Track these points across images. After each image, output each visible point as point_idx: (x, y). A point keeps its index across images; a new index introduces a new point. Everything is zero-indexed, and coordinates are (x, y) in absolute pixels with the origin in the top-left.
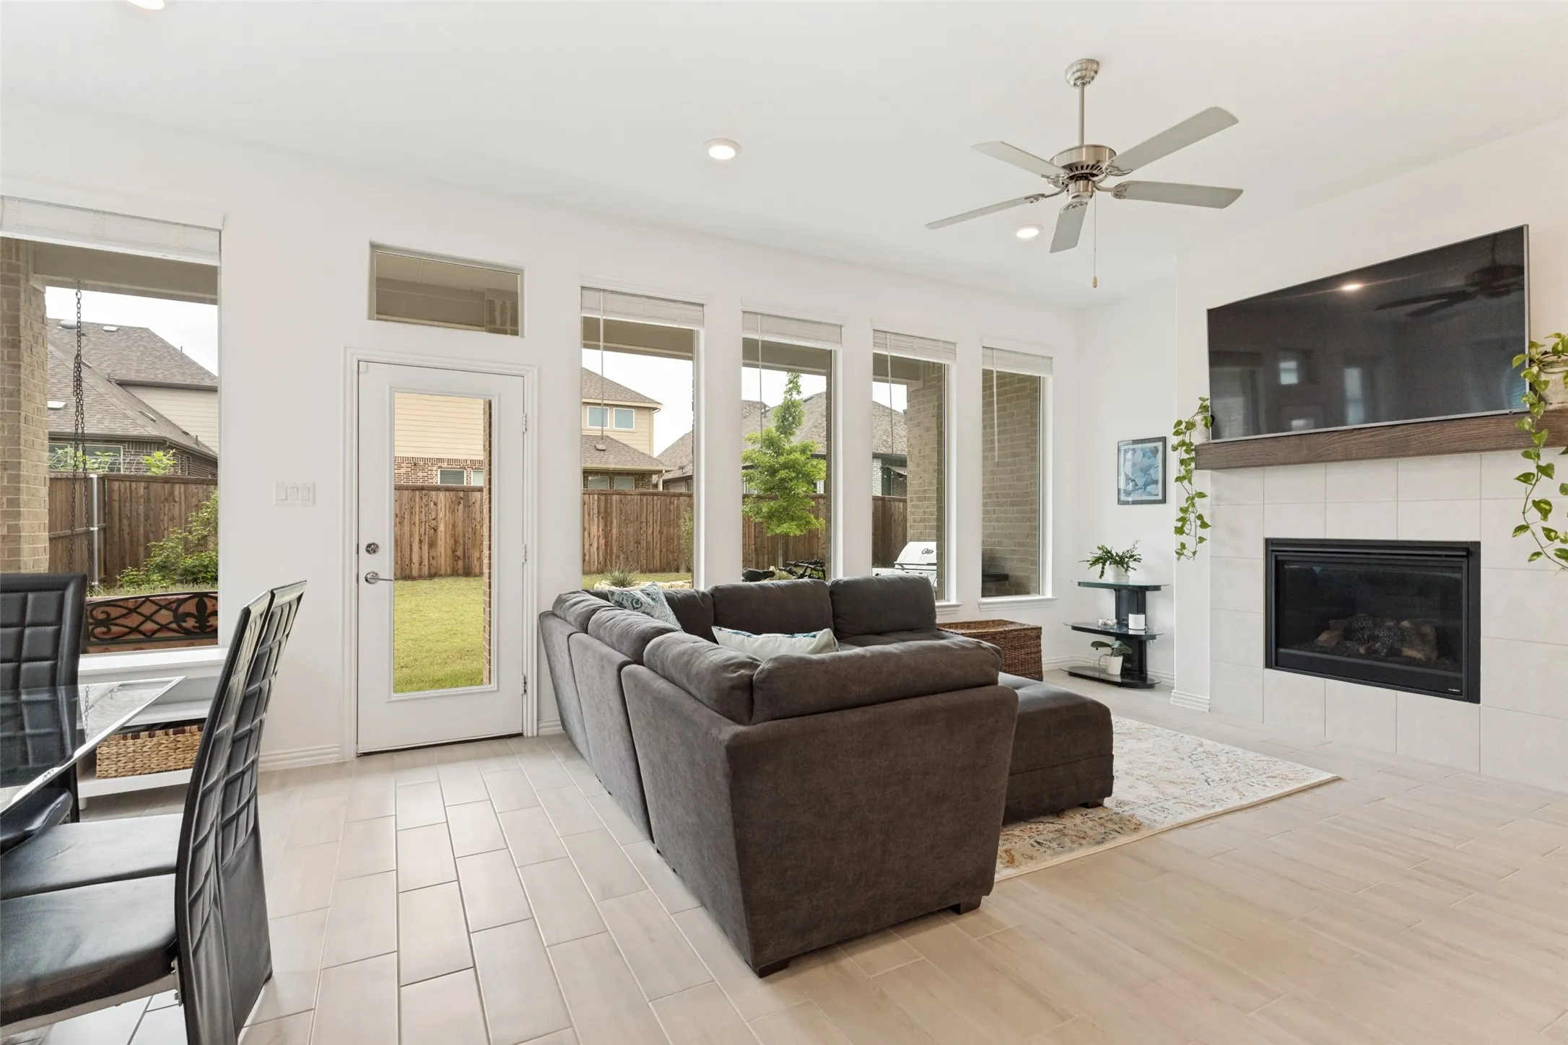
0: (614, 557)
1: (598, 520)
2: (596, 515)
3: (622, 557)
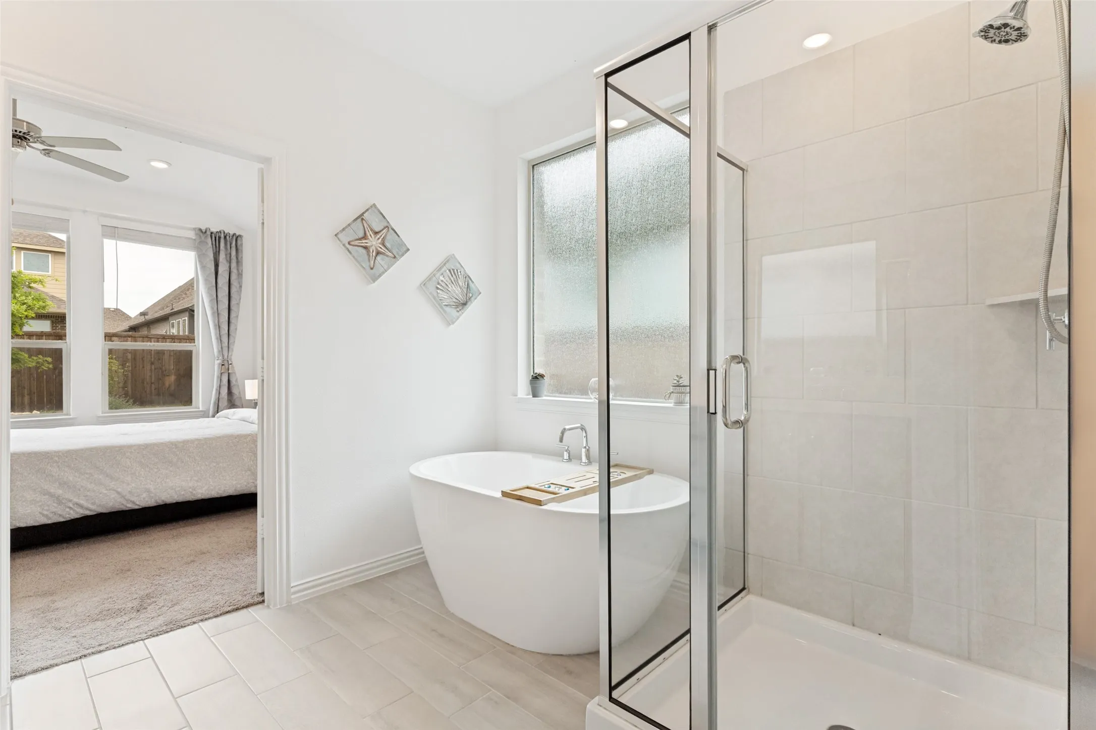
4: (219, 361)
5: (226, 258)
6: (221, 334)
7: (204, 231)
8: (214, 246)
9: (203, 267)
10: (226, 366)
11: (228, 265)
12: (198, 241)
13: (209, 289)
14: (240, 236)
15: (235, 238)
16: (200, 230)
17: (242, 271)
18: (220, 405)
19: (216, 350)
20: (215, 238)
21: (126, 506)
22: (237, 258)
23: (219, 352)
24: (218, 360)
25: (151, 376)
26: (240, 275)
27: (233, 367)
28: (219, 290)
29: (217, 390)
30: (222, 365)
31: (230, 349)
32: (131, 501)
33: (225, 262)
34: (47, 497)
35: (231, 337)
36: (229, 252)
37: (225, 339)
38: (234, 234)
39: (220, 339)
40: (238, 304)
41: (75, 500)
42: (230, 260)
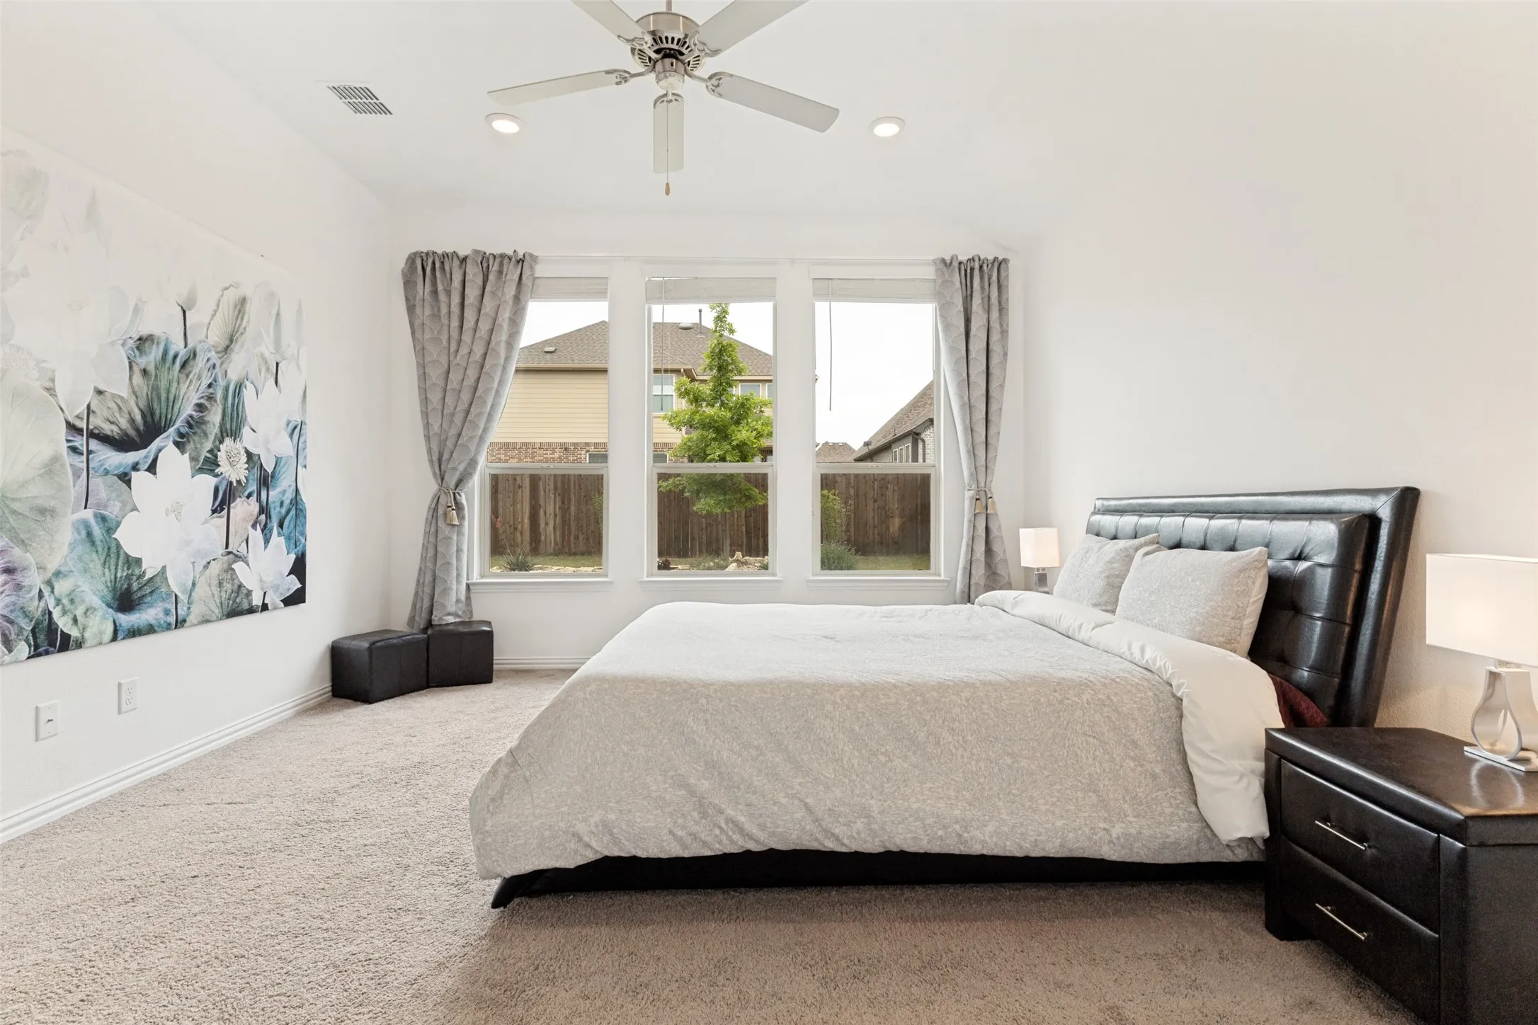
0: (572, 538)
1: (555, 496)
2: (552, 492)
3: (581, 537)
4: (971, 493)
5: (983, 303)
6: (975, 443)
7: (948, 262)
8: (964, 288)
9: (947, 327)
10: (982, 501)
11: (986, 316)
12: (939, 281)
13: (956, 362)
14: (1005, 261)
15: (996, 265)
16: (943, 261)
17: (1007, 325)
18: (973, 572)
19: (966, 474)
20: (966, 271)
21: (823, 844)
22: (1000, 303)
23: (971, 475)
24: (969, 490)
25: (874, 518)
26: (1004, 332)
27: (993, 503)
28: (971, 363)
29: (968, 545)
30: (977, 499)
31: (989, 471)
32: (833, 834)
33: (981, 312)
34: (682, 792)
35: (991, 448)
36: (987, 293)
37: (981, 452)
38: (996, 259)
39: (973, 453)
40: (1002, 386)
41: (730, 812)
42: (989, 308)
